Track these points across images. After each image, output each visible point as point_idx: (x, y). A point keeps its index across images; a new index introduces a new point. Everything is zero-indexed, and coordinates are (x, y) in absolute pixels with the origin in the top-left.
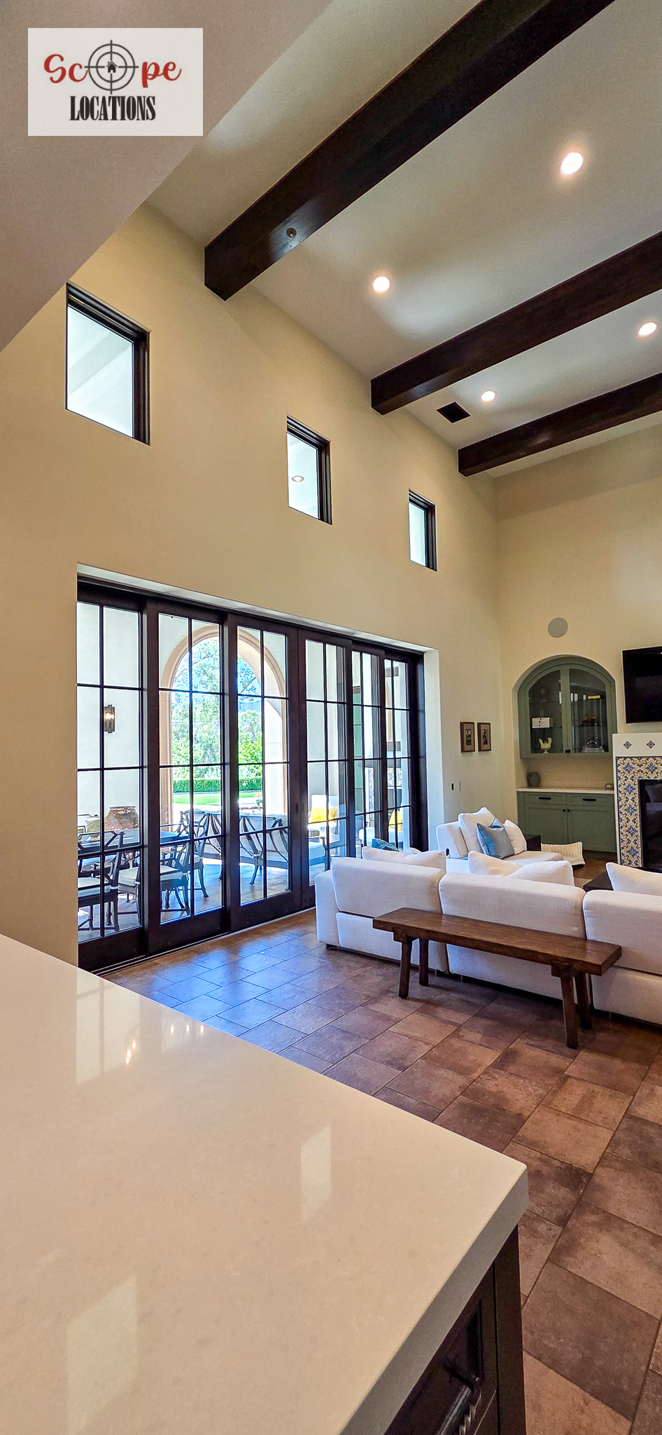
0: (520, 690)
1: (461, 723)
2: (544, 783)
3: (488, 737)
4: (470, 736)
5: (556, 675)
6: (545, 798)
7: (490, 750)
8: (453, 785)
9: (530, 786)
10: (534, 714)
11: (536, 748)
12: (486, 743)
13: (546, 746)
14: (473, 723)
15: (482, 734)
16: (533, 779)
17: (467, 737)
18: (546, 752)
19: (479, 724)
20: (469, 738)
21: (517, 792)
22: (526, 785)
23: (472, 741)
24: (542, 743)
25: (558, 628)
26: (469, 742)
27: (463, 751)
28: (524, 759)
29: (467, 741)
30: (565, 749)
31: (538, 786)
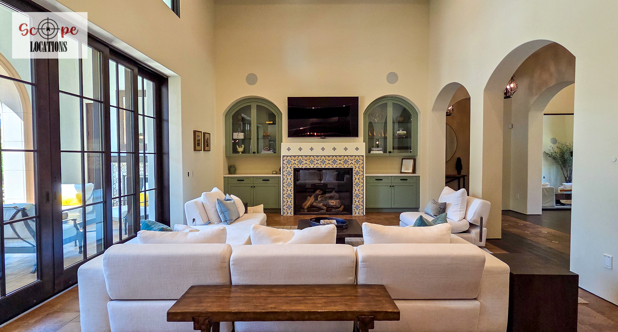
0: (227, 115)
1: (194, 131)
2: (238, 171)
3: (209, 143)
4: (199, 140)
5: (249, 107)
6: (241, 180)
7: (210, 151)
8: (188, 173)
9: (230, 173)
10: (234, 131)
11: (235, 151)
12: (208, 146)
13: (240, 149)
14: (201, 132)
15: (206, 140)
16: (231, 169)
17: (198, 141)
18: (240, 153)
19: (204, 133)
20: (199, 142)
21: (224, 177)
22: (227, 172)
23: (200, 143)
24: (238, 148)
25: (252, 79)
26: (199, 144)
27: (195, 150)
28: (228, 157)
29: (198, 144)
30: (253, 151)
31: (234, 173)
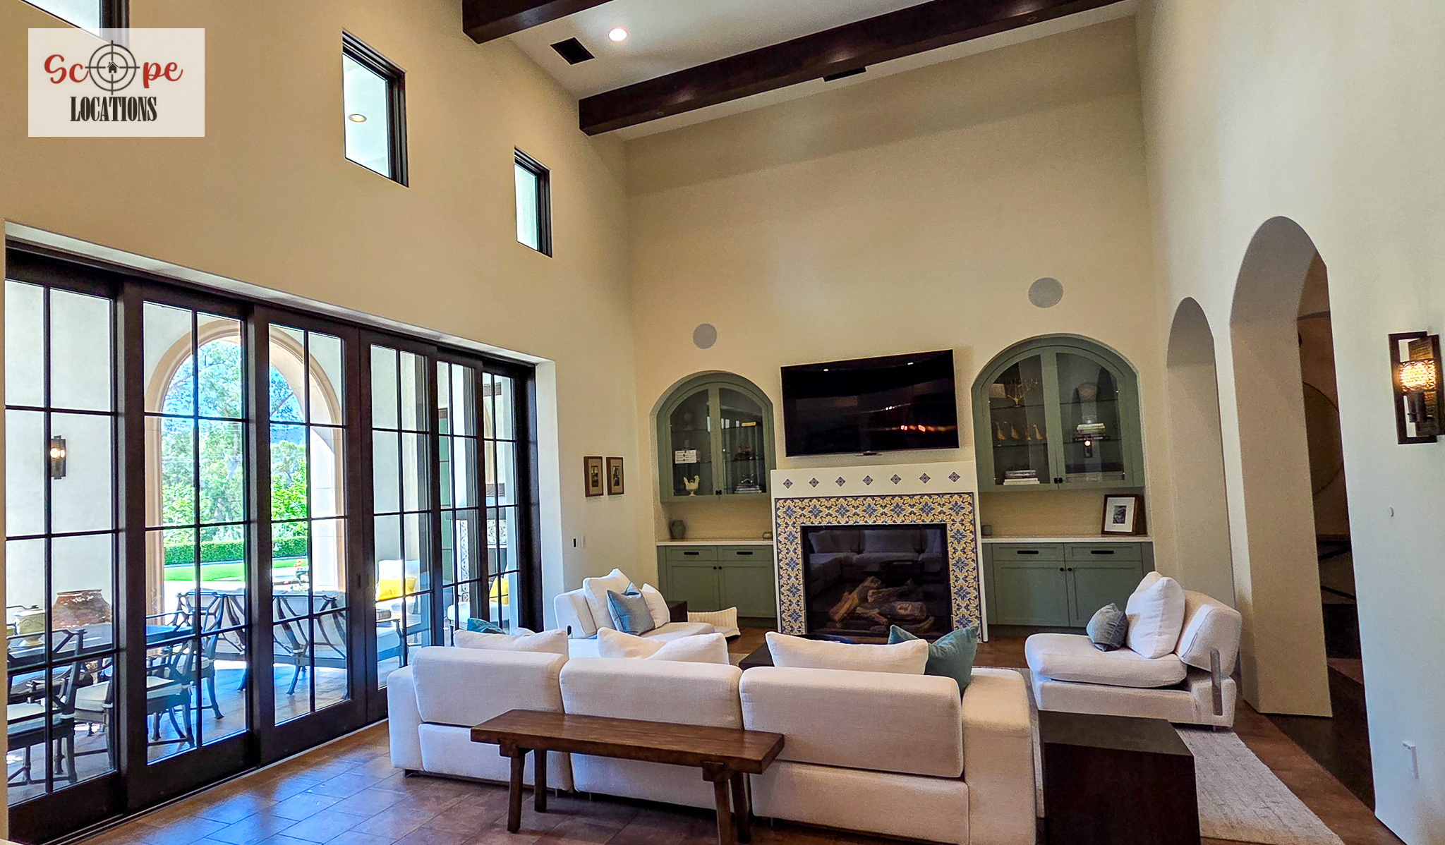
0: (660, 414)
1: (585, 458)
2: (689, 533)
3: (620, 477)
4: (597, 475)
5: (704, 395)
6: (692, 552)
7: (623, 493)
8: (575, 540)
9: (673, 538)
10: (677, 446)
11: (680, 490)
12: (617, 483)
13: (692, 486)
14: (601, 458)
15: (613, 473)
16: (676, 529)
17: (593, 477)
18: (692, 494)
19: (609, 460)
20: (596, 478)
21: (657, 546)
22: (668, 536)
23: (600, 481)
24: (687, 483)
25: (705, 337)
26: (595, 483)
27: (588, 494)
28: (665, 503)
29: (593, 482)
30: (715, 489)
31: (683, 538)
